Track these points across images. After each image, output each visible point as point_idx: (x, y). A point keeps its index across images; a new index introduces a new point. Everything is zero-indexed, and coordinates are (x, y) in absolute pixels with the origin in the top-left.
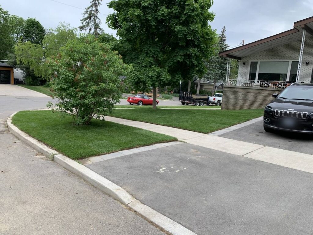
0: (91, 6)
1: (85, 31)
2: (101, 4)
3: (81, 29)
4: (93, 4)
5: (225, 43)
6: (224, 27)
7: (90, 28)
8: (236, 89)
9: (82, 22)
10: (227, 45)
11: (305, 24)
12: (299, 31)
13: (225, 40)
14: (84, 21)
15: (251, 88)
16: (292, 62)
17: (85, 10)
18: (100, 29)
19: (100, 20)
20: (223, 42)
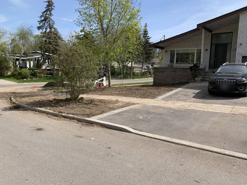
0: (46, 11)
1: (42, 30)
2: (54, 9)
3: (39, 29)
4: (47, 9)
5: (147, 36)
6: (146, 24)
7: (46, 28)
8: (162, 70)
9: (39, 23)
10: (149, 36)
11: (204, 26)
12: (200, 30)
13: (148, 33)
14: (41, 22)
15: (172, 68)
16: (197, 49)
17: (41, 14)
18: (54, 28)
19: (54, 21)
20: (147, 35)
